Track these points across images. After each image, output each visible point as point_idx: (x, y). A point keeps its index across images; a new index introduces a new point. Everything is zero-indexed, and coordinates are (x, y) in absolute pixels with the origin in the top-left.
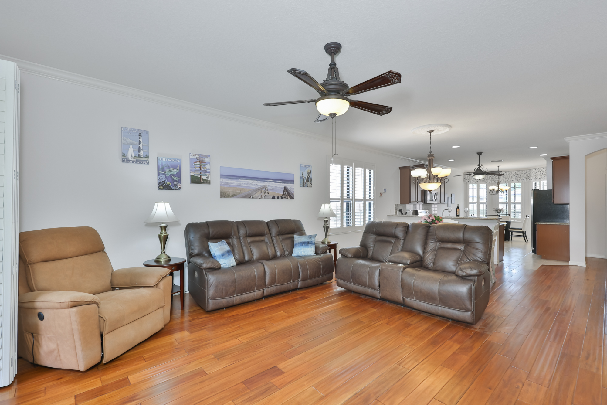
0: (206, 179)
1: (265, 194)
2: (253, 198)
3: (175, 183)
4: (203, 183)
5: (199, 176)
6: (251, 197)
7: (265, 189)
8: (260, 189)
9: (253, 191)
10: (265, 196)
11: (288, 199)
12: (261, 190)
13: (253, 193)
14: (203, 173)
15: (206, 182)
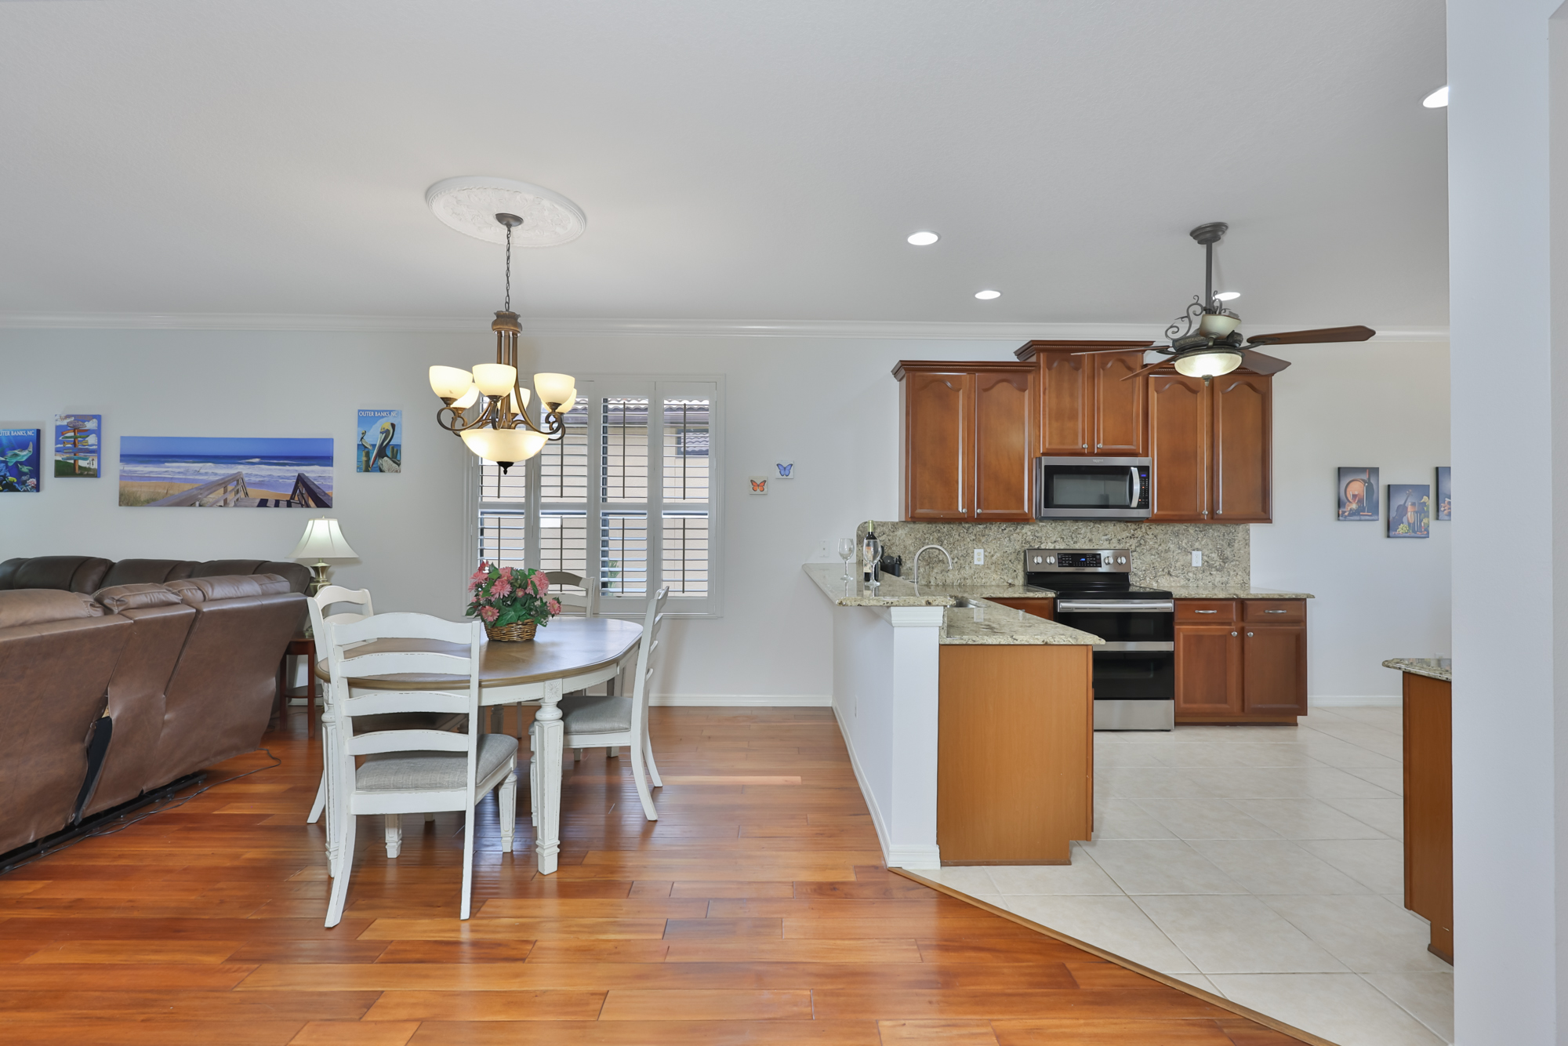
0: (87, 466)
1: (238, 496)
2: (200, 506)
3: (24, 478)
4: (81, 475)
5: (72, 461)
6: (197, 503)
7: (235, 482)
8: (223, 483)
9: (201, 489)
10: (237, 500)
11: (308, 506)
12: (224, 485)
13: (201, 494)
14: (82, 455)
15: (86, 473)
